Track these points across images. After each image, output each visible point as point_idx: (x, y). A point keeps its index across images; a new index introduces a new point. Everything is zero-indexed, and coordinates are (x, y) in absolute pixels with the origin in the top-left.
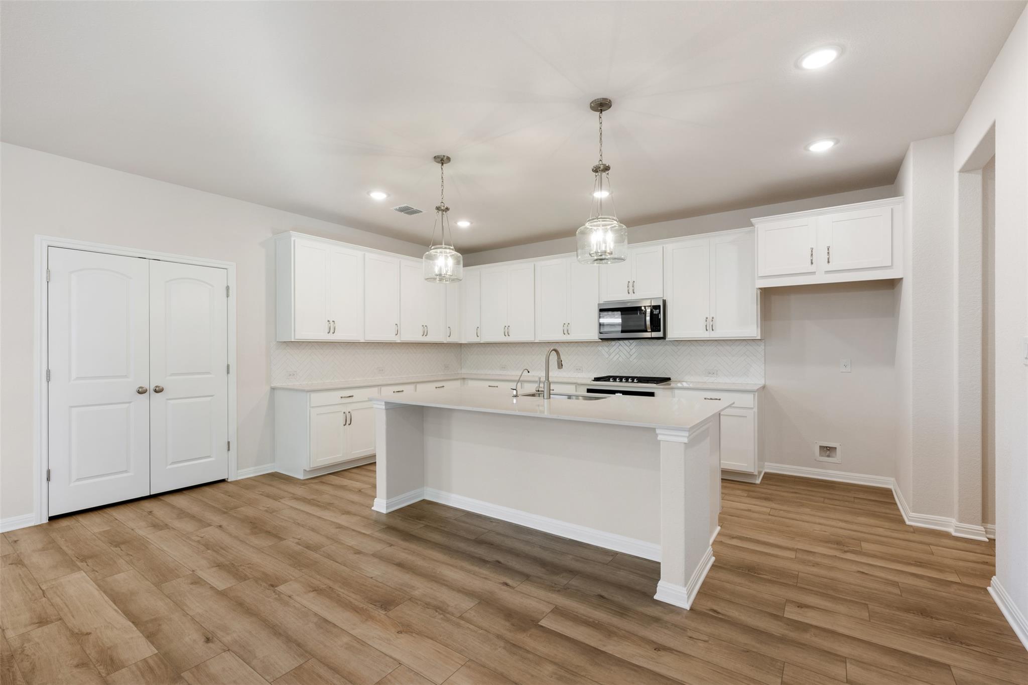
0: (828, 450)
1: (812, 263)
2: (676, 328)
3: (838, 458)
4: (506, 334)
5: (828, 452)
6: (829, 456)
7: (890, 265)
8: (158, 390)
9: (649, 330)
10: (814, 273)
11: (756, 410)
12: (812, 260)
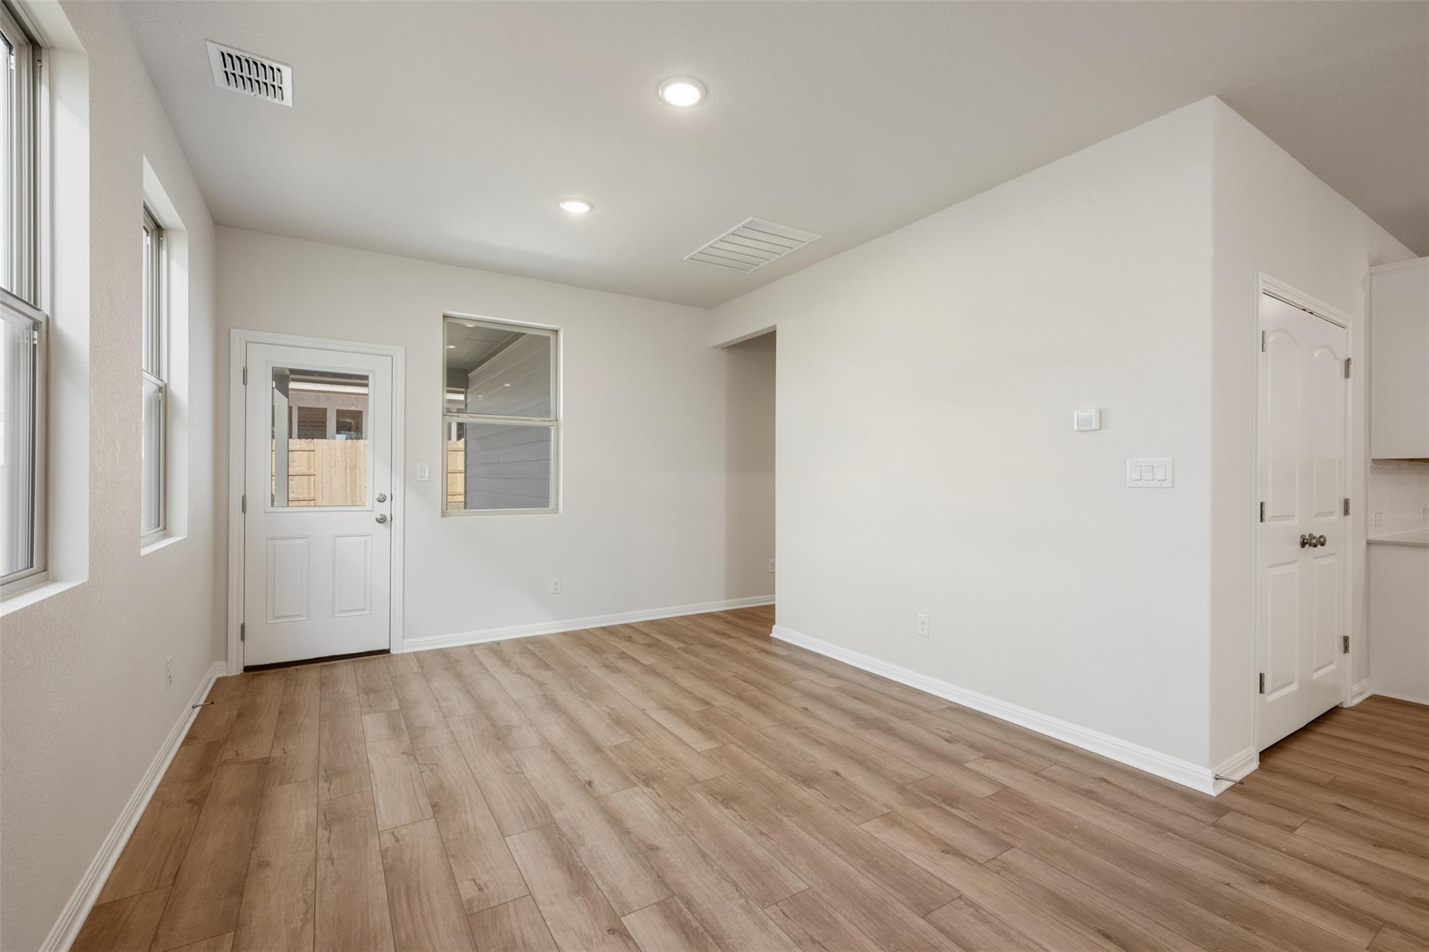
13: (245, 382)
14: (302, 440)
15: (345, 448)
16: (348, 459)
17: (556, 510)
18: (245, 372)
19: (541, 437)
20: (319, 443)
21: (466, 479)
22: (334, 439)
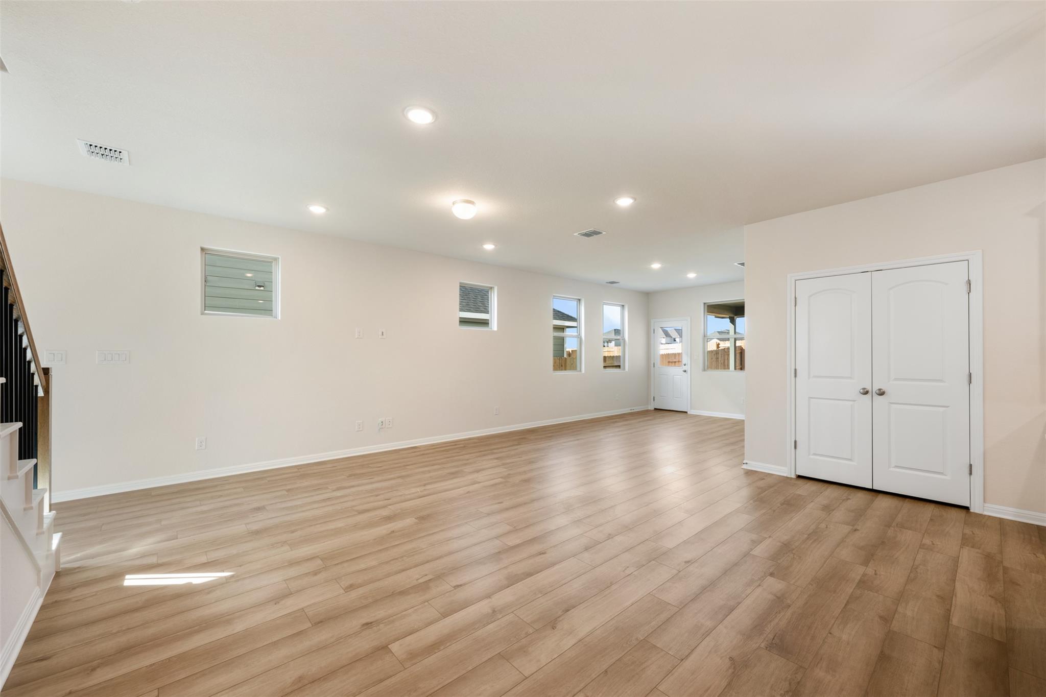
8: (881, 393)
18: (654, 330)
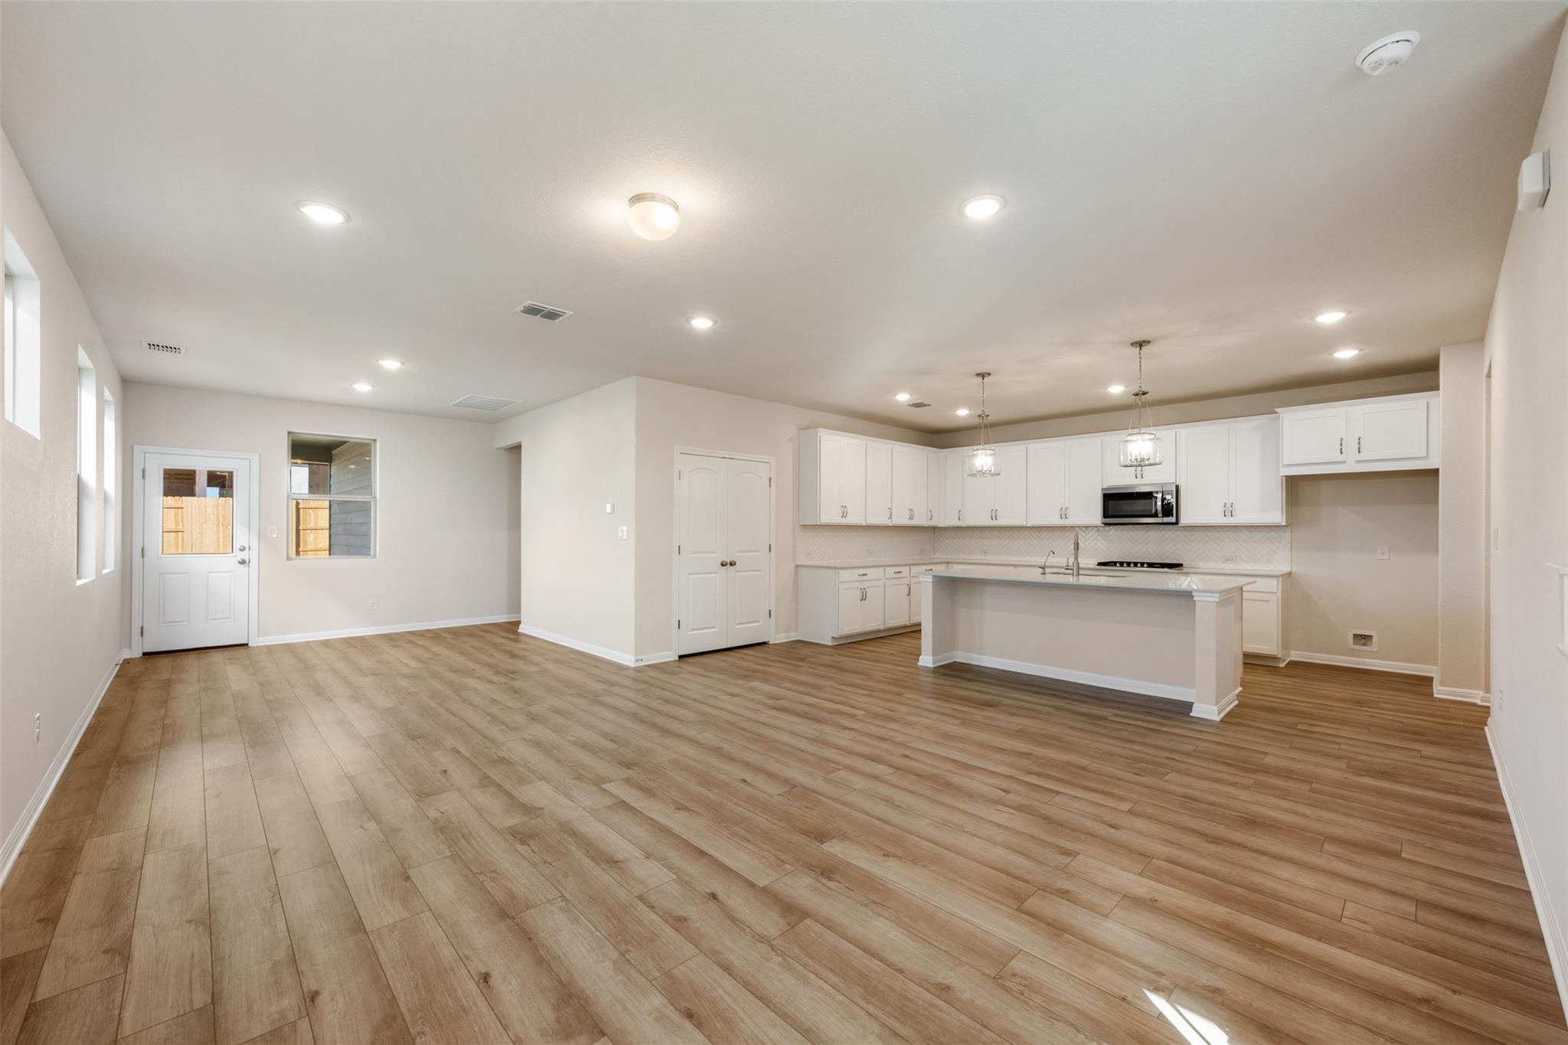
0: (1363, 639)
1: (1341, 453)
2: (1189, 515)
3: (1375, 645)
4: (994, 517)
5: (1363, 641)
6: (1364, 645)
7: (1425, 455)
8: (732, 564)
9: (1160, 515)
10: (1344, 462)
11: (1279, 594)
12: (1341, 449)
13: (144, 477)
14: (169, 498)
15: (218, 506)
16: (220, 516)
17: (375, 556)
18: (144, 471)
19: (365, 509)
20: (186, 501)
21: (330, 535)
22: (205, 496)
